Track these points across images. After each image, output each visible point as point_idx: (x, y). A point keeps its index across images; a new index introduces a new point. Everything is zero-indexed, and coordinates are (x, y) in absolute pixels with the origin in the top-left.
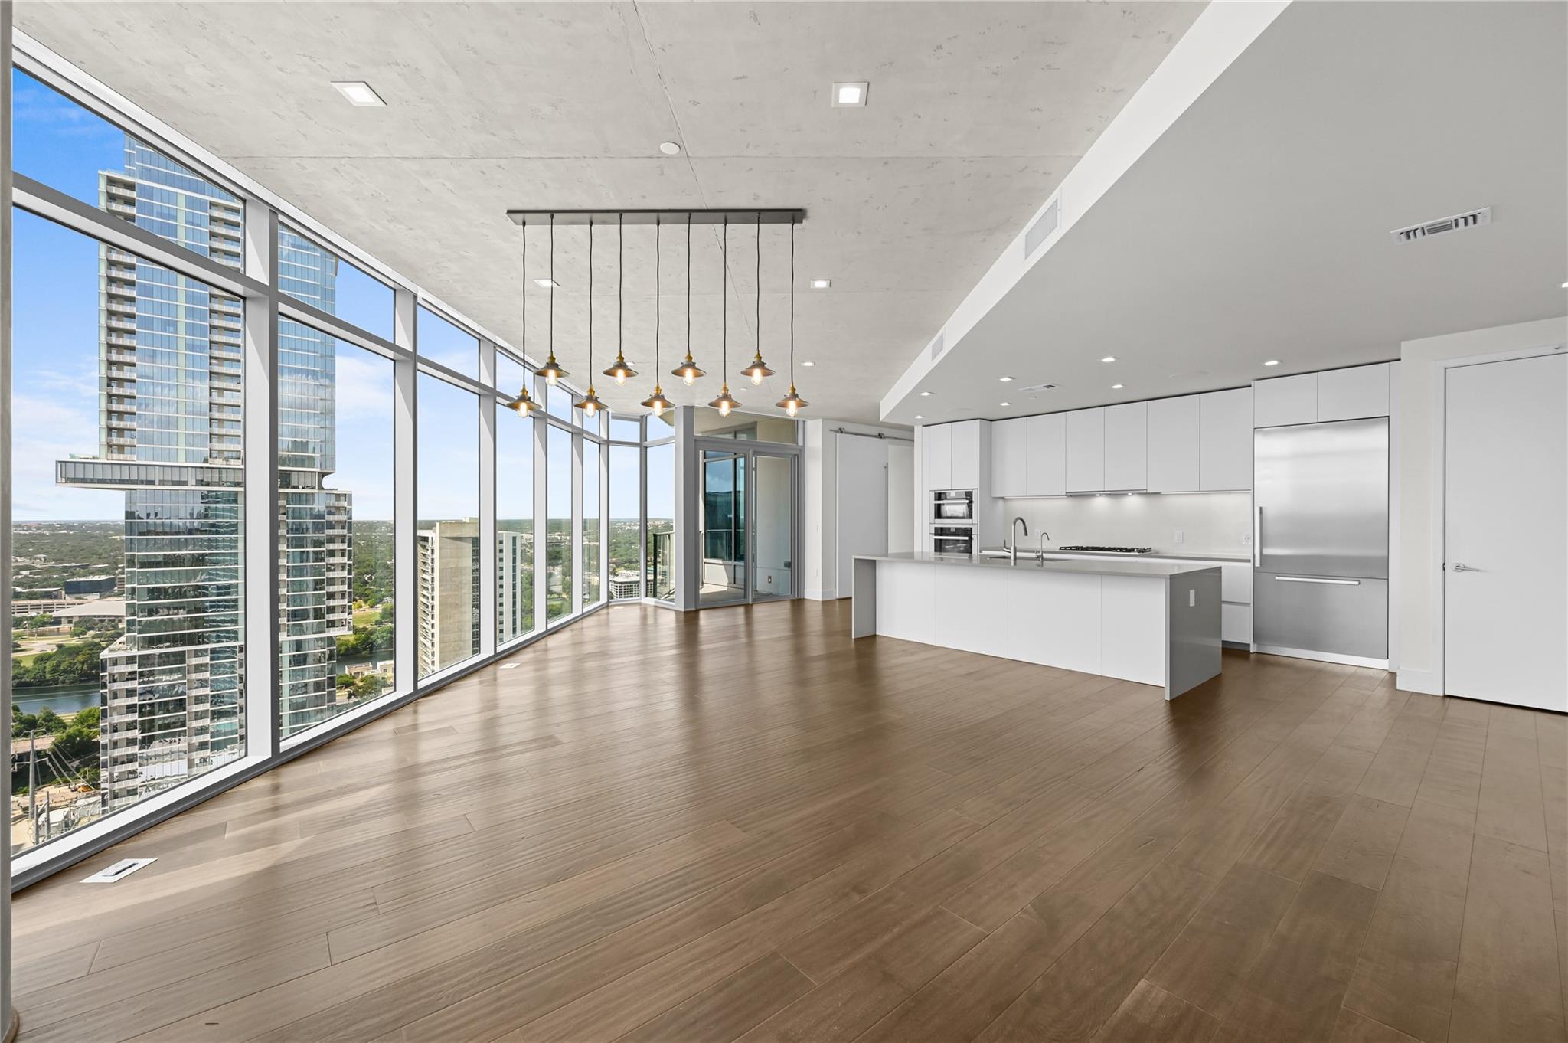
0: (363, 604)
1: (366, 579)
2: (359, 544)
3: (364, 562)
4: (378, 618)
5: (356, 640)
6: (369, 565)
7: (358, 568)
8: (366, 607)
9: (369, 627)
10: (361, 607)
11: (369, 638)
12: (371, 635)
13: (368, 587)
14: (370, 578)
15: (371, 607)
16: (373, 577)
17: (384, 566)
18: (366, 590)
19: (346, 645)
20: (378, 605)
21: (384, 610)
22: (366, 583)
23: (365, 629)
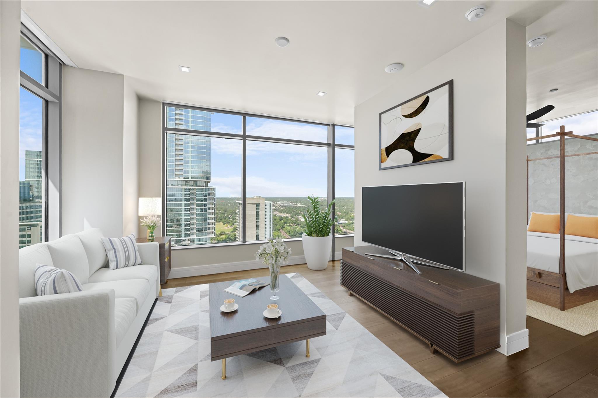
0: (228, 225)
1: (230, 217)
2: (228, 205)
3: (229, 211)
4: (232, 230)
5: (225, 237)
6: (230, 212)
7: (227, 213)
8: (229, 226)
9: (229, 233)
10: (227, 226)
11: (229, 237)
12: (230, 236)
13: (230, 219)
14: (231, 216)
15: (231, 226)
16: (232, 216)
17: (235, 213)
18: (229, 220)
19: (222, 239)
20: (233, 226)
21: (234, 227)
22: (229, 218)
23: (228, 234)
